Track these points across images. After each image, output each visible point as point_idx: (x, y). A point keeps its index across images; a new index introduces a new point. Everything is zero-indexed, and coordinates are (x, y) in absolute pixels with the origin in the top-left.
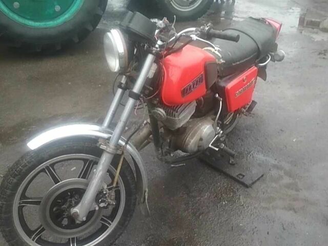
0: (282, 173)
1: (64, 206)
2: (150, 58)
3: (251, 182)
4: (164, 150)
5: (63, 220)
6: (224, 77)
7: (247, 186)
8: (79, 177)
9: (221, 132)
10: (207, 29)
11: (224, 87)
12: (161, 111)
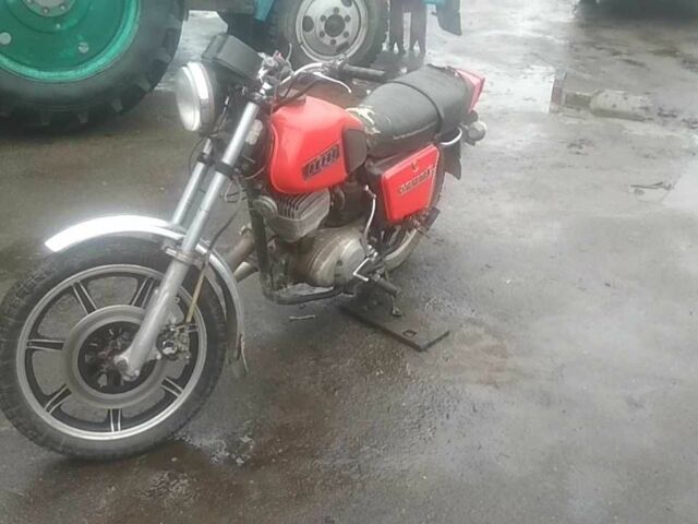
0: (480, 331)
1: (103, 353)
2: (250, 109)
3: (426, 342)
4: (276, 279)
5: (100, 375)
6: (380, 159)
7: (418, 349)
8: (130, 304)
9: (376, 254)
10: (339, 63)
11: (380, 176)
12: (270, 202)
